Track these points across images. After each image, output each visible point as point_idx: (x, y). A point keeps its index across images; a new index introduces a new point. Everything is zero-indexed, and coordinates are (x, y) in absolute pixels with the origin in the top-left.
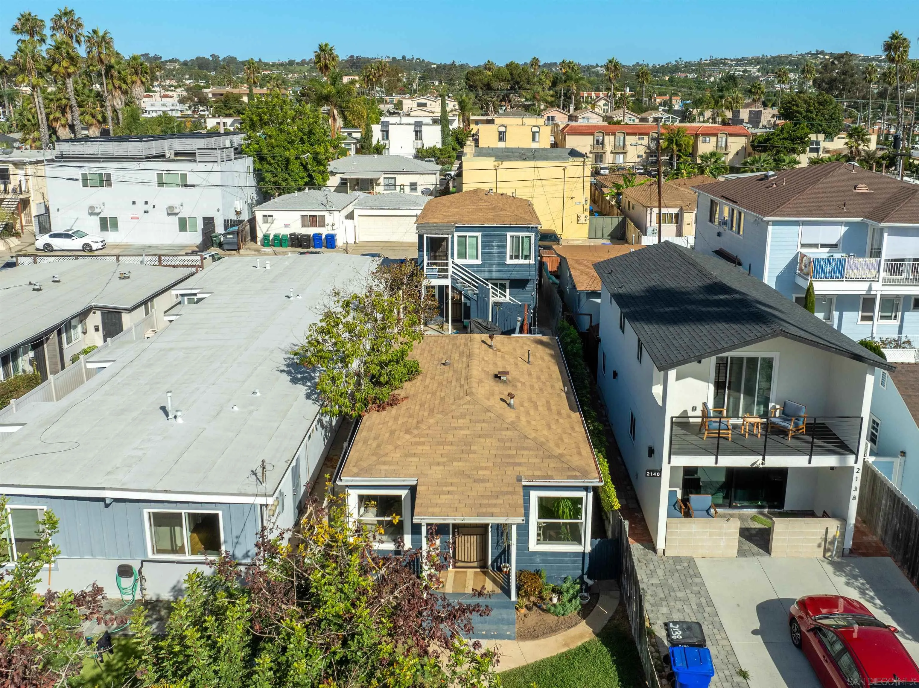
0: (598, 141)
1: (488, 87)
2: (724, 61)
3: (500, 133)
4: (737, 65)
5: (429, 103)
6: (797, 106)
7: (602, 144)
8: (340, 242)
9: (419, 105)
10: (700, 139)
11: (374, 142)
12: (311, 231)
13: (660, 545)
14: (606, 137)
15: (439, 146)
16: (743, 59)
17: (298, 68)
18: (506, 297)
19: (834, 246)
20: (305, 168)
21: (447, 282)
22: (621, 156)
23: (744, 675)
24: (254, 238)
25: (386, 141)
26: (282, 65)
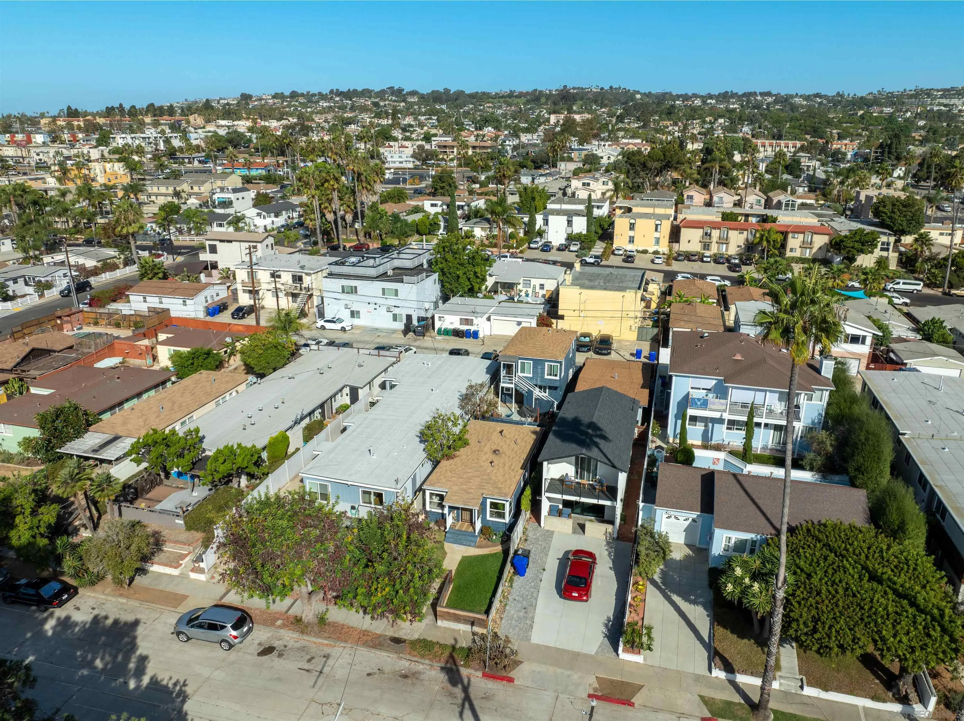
0: (706, 234)
1: (644, 166)
2: (928, 93)
3: (631, 224)
4: (942, 97)
5: (591, 183)
7: (710, 235)
8: (481, 335)
9: (584, 184)
10: (790, 235)
11: (537, 227)
12: (464, 328)
13: (542, 524)
14: (713, 231)
15: (584, 232)
16: (953, 89)
17: (516, 101)
18: (544, 395)
19: (710, 390)
21: (512, 386)
22: (725, 246)
23: (544, 570)
24: (433, 328)
25: (545, 227)
26: (503, 97)
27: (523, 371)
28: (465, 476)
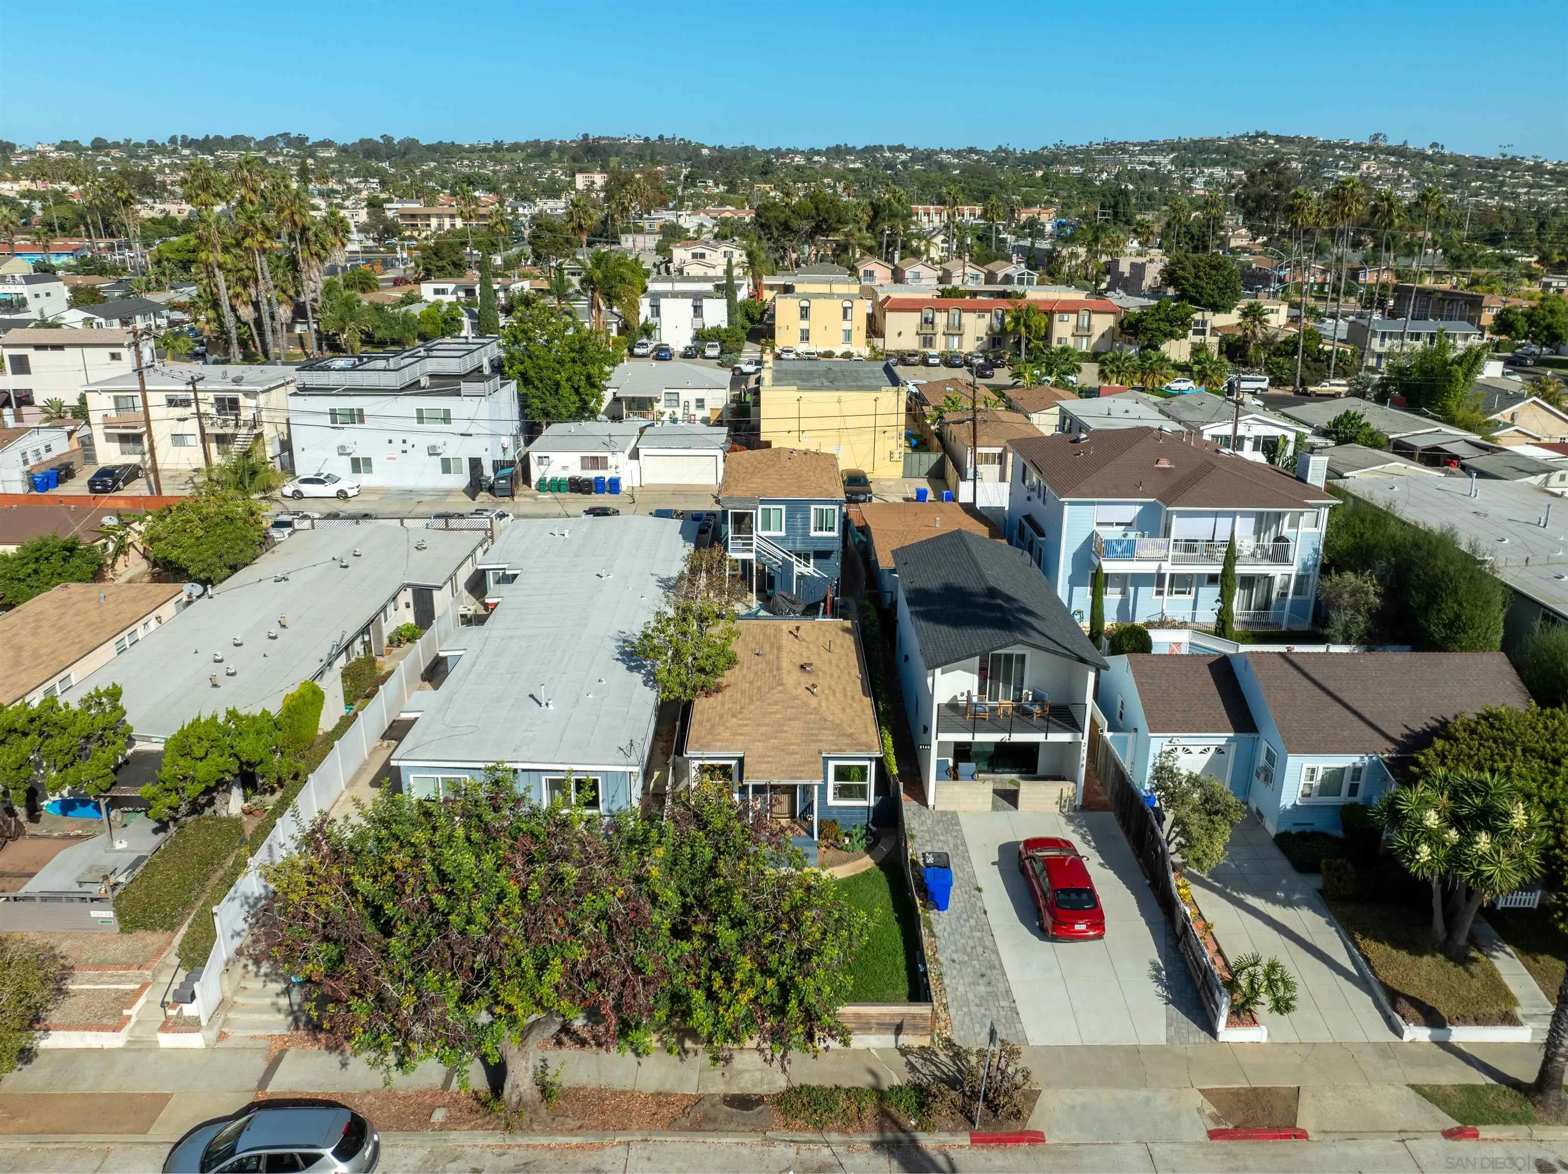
0: (926, 320)
1: (786, 227)
2: (1123, 148)
3: (802, 308)
4: (1142, 152)
5: (708, 253)
6: (1183, 269)
7: (932, 323)
8: (624, 486)
9: (695, 256)
10: (1057, 317)
11: (642, 320)
12: (592, 474)
13: (931, 802)
14: (937, 315)
15: (725, 325)
16: (1152, 142)
17: (509, 156)
18: (809, 569)
19: (1130, 524)
20: (577, 391)
21: (752, 556)
22: (956, 339)
23: (979, 890)
24: (527, 480)
25: (656, 320)
26: (484, 150)
27: (767, 526)
28: (767, 720)
